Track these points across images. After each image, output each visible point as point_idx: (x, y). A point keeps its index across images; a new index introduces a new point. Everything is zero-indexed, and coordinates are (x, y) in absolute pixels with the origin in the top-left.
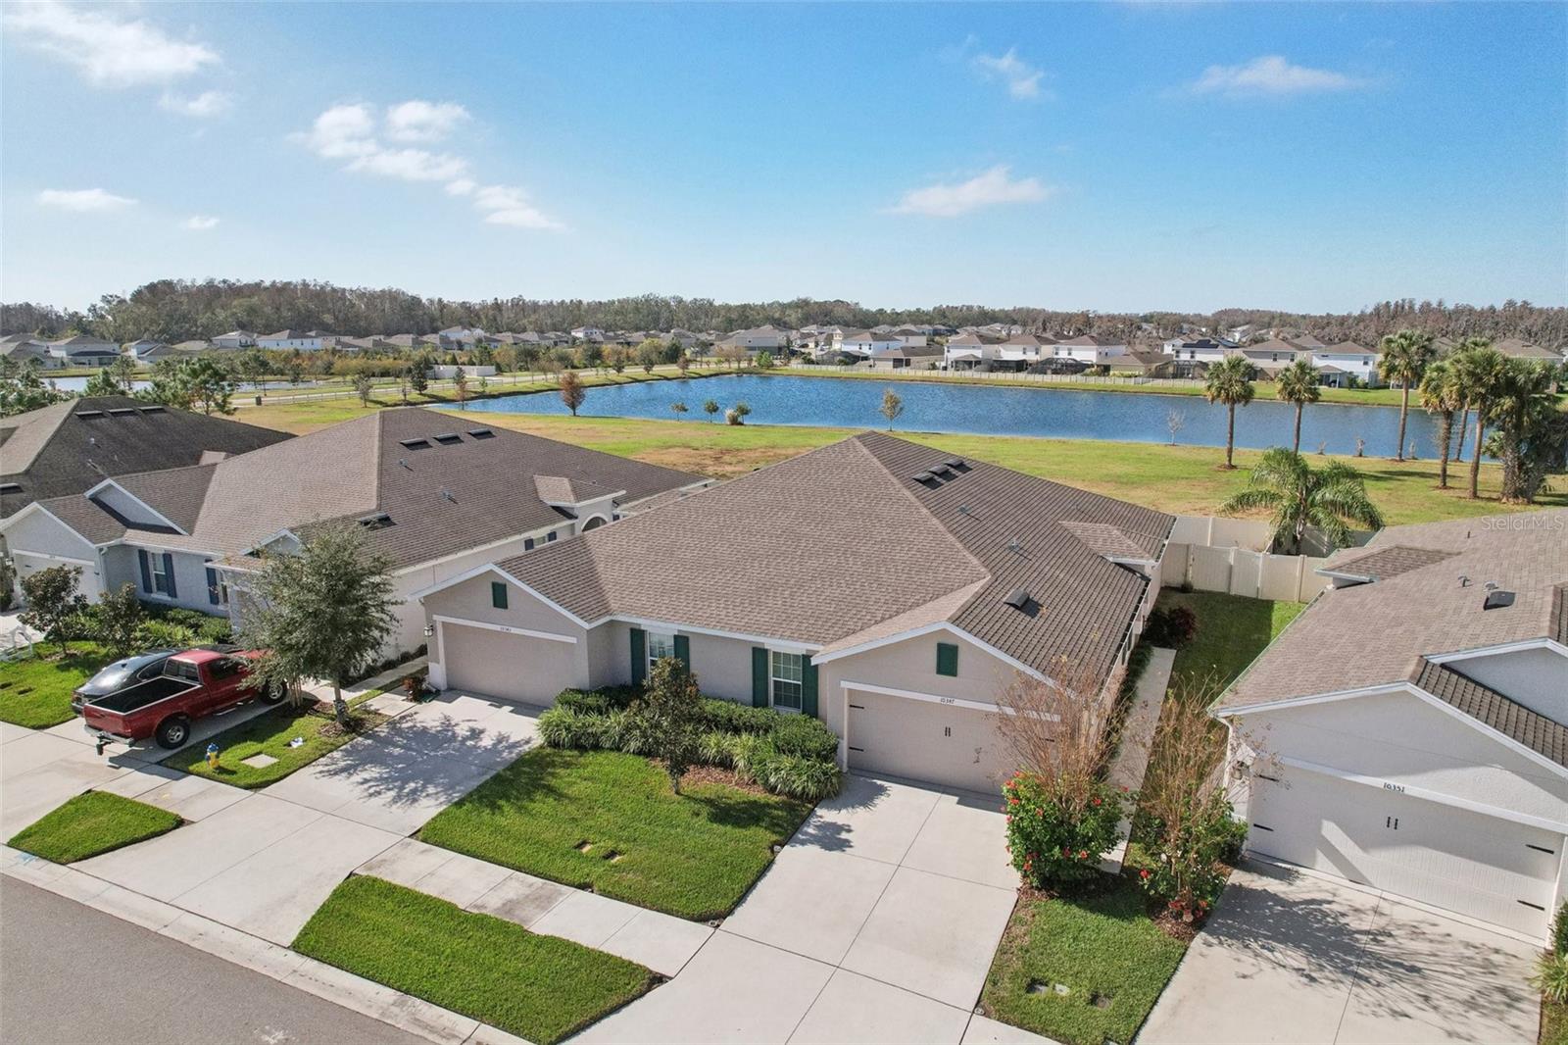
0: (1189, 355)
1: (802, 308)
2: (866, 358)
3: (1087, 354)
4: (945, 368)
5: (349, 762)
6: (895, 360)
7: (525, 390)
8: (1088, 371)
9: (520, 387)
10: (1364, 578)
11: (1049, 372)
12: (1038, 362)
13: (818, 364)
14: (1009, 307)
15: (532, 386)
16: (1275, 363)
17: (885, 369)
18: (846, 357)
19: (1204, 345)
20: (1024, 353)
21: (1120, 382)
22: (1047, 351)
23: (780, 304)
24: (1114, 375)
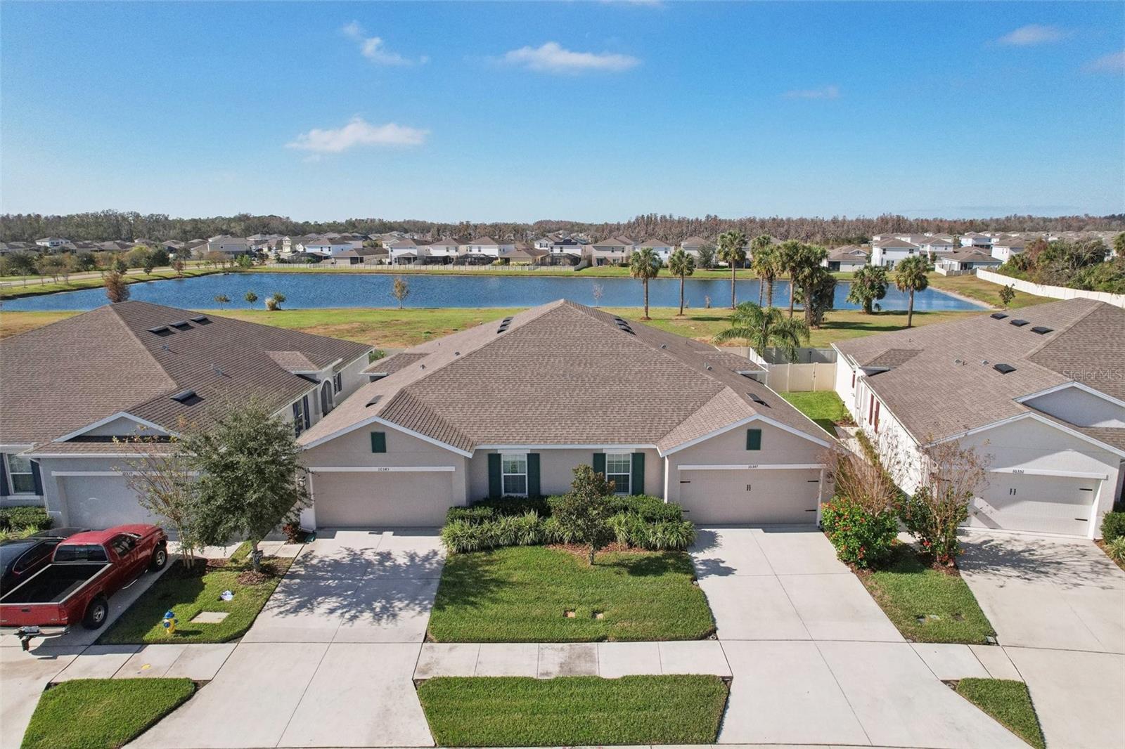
0: (559, 250)
1: (244, 221)
2: (327, 258)
3: (492, 251)
4: (390, 263)
5: (298, 600)
6: (352, 259)
7: (37, 292)
8: (495, 262)
9: (31, 289)
10: (884, 368)
11: (467, 264)
12: (457, 258)
13: (289, 263)
14: (400, 220)
15: (43, 288)
16: (613, 254)
17: (345, 265)
18: (312, 257)
19: (568, 243)
20: (448, 251)
21: (519, 269)
22: (463, 249)
23: (223, 219)
24: (513, 264)
